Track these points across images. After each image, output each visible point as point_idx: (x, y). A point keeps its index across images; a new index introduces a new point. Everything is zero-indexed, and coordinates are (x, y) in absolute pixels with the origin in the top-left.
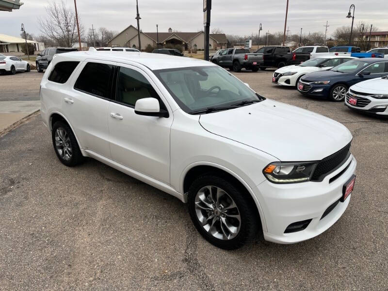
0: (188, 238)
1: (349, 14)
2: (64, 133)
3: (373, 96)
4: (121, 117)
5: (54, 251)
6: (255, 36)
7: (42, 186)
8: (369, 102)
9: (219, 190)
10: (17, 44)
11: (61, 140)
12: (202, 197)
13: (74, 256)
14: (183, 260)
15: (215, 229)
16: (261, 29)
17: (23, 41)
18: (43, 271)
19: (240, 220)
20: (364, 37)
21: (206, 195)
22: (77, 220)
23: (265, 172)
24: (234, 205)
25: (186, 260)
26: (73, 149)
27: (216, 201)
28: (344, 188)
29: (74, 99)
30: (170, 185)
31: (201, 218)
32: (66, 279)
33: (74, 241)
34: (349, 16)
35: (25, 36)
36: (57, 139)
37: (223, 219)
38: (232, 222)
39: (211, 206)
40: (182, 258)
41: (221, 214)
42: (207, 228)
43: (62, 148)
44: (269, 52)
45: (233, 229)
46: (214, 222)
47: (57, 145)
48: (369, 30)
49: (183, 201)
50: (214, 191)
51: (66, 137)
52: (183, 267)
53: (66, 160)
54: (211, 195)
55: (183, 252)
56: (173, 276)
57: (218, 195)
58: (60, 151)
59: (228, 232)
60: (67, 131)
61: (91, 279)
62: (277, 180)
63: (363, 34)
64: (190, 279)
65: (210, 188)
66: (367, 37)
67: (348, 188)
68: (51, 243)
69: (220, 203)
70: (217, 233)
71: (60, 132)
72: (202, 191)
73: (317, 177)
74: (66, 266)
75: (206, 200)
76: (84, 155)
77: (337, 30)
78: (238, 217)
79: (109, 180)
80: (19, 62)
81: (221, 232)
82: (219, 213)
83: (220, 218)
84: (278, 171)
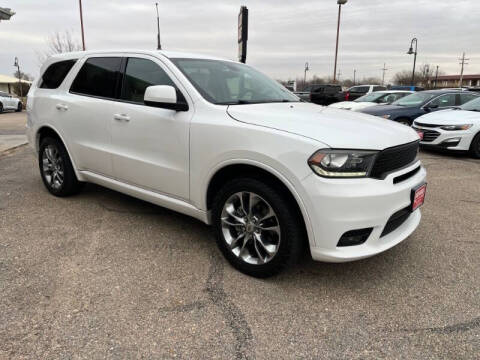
0: (211, 268)
1: (411, 49)
2: (54, 152)
3: (443, 127)
4: (128, 118)
5: (27, 281)
6: (300, 79)
7: (20, 215)
8: (438, 134)
9: (252, 195)
10: (9, 85)
11: (50, 162)
12: (230, 209)
13: (55, 287)
14: (204, 291)
15: (247, 251)
16: (307, 69)
17: (16, 80)
18: (9, 302)
19: (279, 233)
20: (429, 82)
21: (236, 207)
22: (62, 250)
23: (311, 163)
24: (271, 213)
25: (208, 290)
26: (65, 173)
27: (248, 212)
28: (413, 193)
29: (70, 104)
30: (190, 202)
31: (229, 239)
32: (40, 311)
33: (57, 271)
34: (411, 52)
35: (19, 75)
36: (46, 161)
37: (258, 236)
38: (269, 238)
39: (242, 220)
40: (202, 288)
41: (255, 228)
42: (236, 252)
43: (50, 172)
44: (317, 91)
45: (271, 249)
46: (245, 241)
47: (46, 169)
48: (434, 75)
49: (206, 221)
50: (246, 199)
51: (57, 157)
52: (204, 297)
53: (55, 189)
54: (242, 207)
55: (205, 281)
56: (189, 307)
57: (252, 202)
58: (49, 178)
59: (265, 253)
60: (58, 148)
61: (76, 310)
62: (326, 173)
63: (428, 78)
64: (211, 310)
65: (240, 195)
66: (432, 82)
67: (417, 196)
68: (26, 273)
69: (253, 214)
70: (249, 257)
71: (49, 151)
72: (230, 203)
73: (378, 173)
74: (43, 297)
75: (235, 213)
76: (80, 178)
77: (397, 76)
78: (277, 229)
79: (110, 210)
80: (8, 99)
81: (254, 255)
82: (252, 229)
83: (253, 235)
84: (328, 163)
